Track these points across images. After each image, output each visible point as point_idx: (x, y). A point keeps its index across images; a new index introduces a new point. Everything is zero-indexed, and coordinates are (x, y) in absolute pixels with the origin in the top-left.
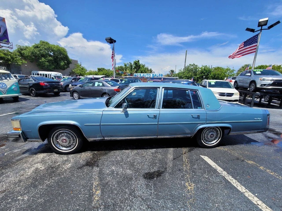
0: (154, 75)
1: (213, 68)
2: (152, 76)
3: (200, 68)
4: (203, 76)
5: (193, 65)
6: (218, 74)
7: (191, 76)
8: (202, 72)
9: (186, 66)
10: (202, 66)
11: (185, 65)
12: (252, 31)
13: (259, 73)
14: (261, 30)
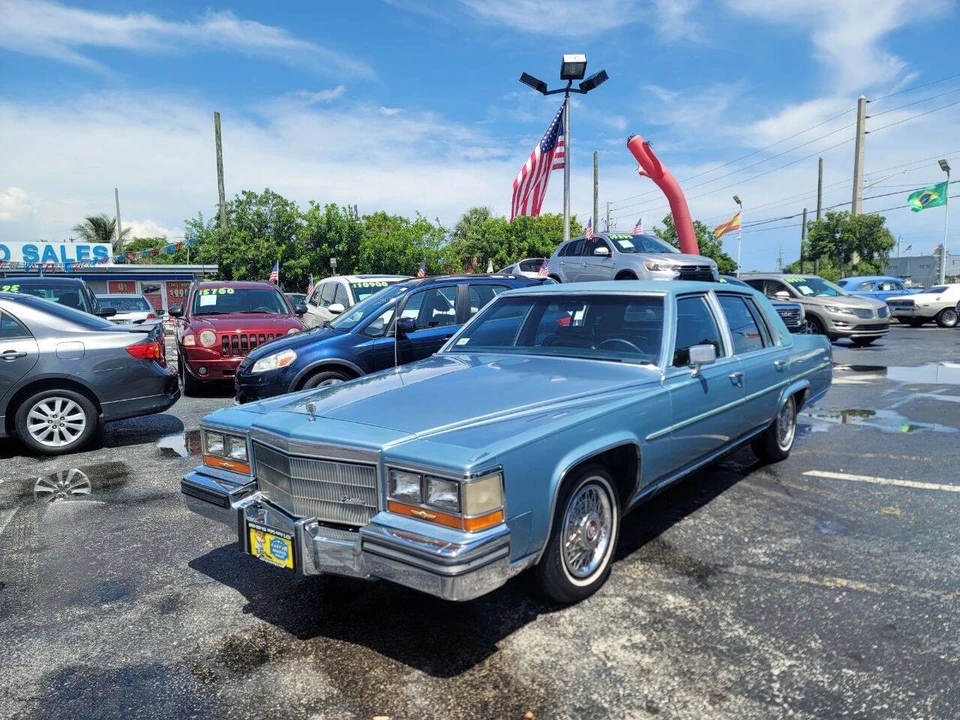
0: (41, 253)
1: (364, 217)
2: (21, 261)
3: (304, 218)
4: (325, 260)
5: (264, 201)
6: (391, 249)
7: (268, 256)
8: (319, 239)
9: (228, 199)
10: (310, 207)
11: (222, 196)
12: (541, 87)
13: (626, 244)
14: (567, 90)
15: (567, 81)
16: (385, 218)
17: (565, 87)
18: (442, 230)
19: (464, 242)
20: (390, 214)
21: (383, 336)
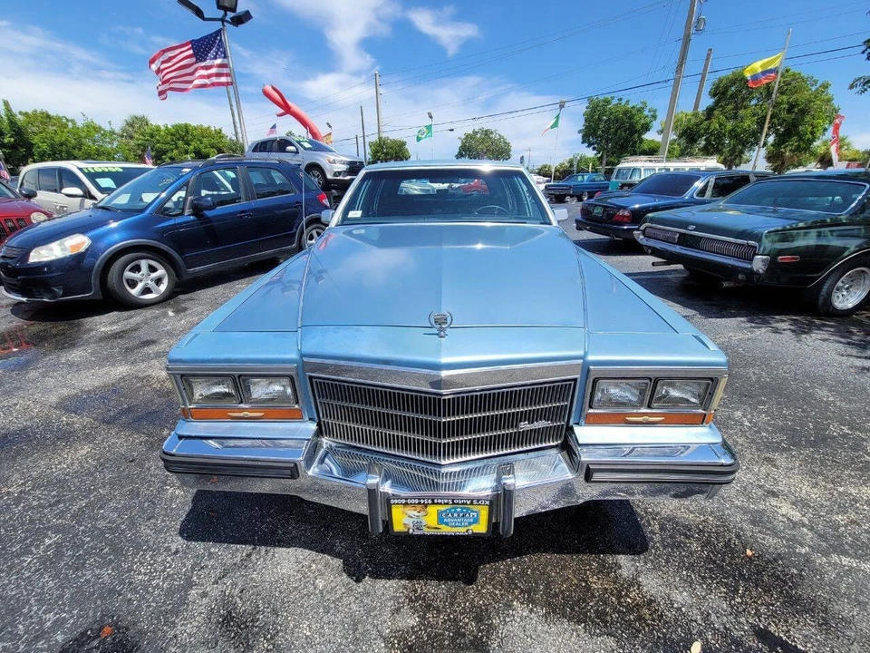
12: (199, 13)
13: (307, 145)
14: (223, 20)
15: (222, 12)
16: (48, 116)
17: (220, 17)
18: (112, 132)
19: (132, 143)
20: (52, 113)
21: (182, 214)
